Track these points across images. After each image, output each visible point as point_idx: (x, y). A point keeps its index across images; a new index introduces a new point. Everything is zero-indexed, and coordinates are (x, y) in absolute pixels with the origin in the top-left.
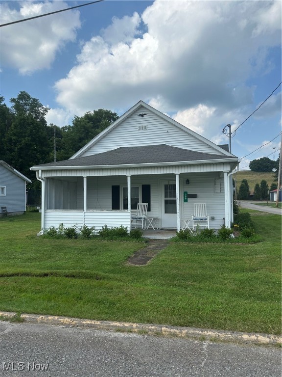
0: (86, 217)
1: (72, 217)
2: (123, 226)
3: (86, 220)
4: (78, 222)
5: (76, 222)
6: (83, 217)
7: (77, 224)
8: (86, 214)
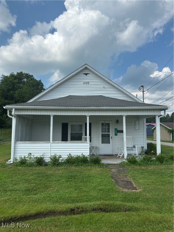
0: (52, 147)
1: (40, 147)
2: (83, 154)
3: (52, 150)
4: (45, 152)
5: (43, 152)
6: (49, 147)
7: (44, 153)
8: (52, 145)
